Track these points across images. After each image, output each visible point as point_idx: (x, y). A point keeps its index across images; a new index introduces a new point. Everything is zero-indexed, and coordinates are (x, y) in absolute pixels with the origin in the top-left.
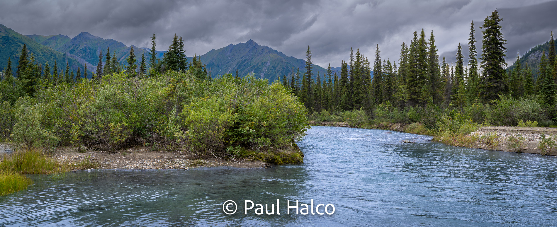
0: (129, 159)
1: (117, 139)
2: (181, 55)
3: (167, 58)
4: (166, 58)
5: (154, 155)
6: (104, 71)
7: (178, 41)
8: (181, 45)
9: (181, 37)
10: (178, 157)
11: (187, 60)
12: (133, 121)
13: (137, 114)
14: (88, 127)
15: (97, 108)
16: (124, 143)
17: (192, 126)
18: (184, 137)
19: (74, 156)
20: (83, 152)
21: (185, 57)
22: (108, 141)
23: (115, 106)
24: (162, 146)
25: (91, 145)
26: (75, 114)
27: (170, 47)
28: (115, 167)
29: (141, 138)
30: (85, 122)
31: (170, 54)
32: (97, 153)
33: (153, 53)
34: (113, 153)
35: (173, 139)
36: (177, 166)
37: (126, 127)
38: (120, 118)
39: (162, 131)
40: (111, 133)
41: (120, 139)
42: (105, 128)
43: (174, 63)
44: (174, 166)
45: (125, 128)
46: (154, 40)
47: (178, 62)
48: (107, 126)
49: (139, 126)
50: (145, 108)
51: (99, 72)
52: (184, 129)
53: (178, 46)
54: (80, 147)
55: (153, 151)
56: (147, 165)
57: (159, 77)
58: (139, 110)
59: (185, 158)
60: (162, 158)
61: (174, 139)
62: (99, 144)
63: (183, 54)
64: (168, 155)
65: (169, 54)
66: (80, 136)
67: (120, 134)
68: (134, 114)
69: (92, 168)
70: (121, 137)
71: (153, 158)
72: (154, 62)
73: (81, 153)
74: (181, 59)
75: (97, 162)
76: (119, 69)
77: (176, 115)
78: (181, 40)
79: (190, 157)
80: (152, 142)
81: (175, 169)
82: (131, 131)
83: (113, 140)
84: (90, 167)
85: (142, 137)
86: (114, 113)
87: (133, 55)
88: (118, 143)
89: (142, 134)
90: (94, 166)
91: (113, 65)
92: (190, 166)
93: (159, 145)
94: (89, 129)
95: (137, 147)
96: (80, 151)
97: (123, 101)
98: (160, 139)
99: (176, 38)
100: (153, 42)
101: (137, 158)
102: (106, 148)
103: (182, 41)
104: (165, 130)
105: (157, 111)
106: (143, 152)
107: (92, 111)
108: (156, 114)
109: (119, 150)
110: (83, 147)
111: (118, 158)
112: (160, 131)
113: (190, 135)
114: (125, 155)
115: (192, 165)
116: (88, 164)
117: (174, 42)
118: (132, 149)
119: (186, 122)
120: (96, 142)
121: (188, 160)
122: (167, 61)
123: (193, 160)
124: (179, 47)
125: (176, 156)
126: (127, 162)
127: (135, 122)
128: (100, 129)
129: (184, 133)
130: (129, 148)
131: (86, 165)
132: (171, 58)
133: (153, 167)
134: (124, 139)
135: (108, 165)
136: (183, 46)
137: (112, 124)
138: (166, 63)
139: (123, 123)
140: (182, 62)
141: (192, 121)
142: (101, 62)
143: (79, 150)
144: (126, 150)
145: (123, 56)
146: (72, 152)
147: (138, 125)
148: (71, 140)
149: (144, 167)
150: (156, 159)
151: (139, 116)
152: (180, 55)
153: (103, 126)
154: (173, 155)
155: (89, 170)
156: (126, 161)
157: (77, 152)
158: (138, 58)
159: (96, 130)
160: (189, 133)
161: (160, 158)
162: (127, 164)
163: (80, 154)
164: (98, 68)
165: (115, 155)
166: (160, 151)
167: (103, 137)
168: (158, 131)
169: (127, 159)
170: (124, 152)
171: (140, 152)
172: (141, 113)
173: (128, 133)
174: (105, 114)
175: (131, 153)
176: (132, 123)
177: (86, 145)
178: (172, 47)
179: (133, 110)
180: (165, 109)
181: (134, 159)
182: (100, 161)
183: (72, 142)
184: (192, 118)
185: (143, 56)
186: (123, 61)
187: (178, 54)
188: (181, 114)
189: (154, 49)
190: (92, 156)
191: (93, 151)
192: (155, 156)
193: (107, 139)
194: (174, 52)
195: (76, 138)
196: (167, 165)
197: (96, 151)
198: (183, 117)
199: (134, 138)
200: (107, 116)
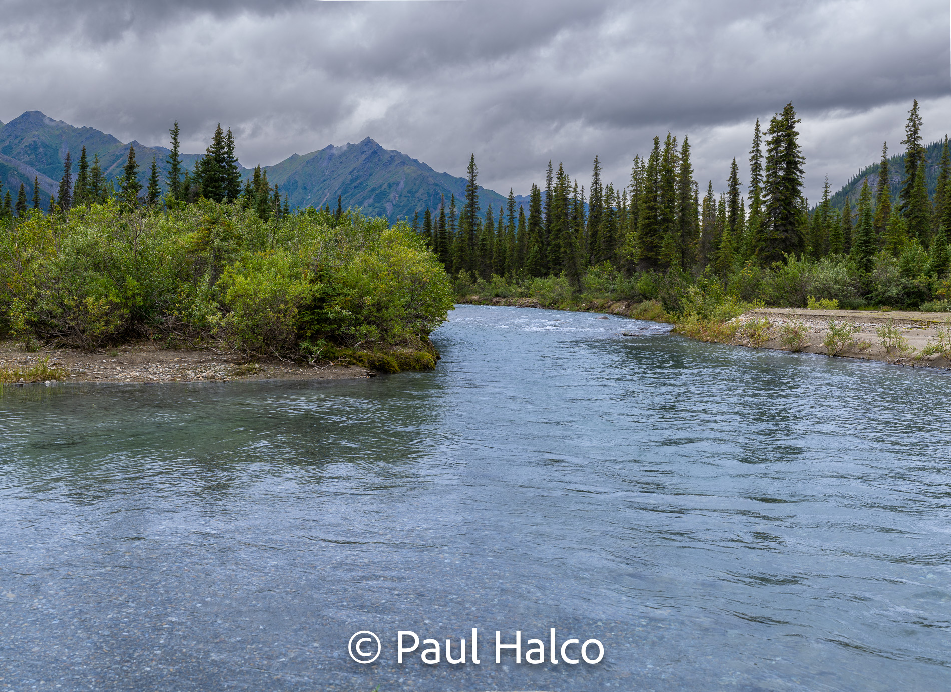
0: (122, 363)
1: (99, 327)
2: (230, 165)
3: (202, 172)
4: (199, 170)
5: (170, 356)
6: (75, 192)
7: (224, 138)
8: (229, 146)
9: (230, 131)
10: (213, 360)
11: (240, 176)
12: (130, 293)
13: (137, 281)
14: (44, 305)
15: (61, 270)
16: (113, 334)
17: (239, 305)
18: (223, 324)
19: (18, 359)
20: (34, 351)
21: (238, 170)
22: (83, 331)
23: (96, 267)
24: (185, 339)
25: (50, 337)
26: (17, 281)
27: (208, 150)
28: (96, 378)
29: (146, 326)
30: (39, 295)
31: (208, 164)
32: (62, 352)
33: (175, 160)
34: (93, 352)
35: (204, 326)
36: (211, 374)
37: (117, 304)
38: (106, 288)
39: (183, 312)
40: (89, 317)
41: (105, 327)
42: (77, 306)
43: (215, 181)
44: (204, 374)
45: (115, 307)
46: (176, 135)
47: (223, 179)
48: (81, 303)
49: (141, 303)
50: (152, 270)
51: (64, 194)
52: (225, 308)
53: (223, 148)
54: (29, 340)
55: (168, 348)
56: (155, 374)
57: (183, 210)
58: (142, 274)
59: (225, 361)
60: (184, 362)
61: (207, 327)
62: (66, 336)
63: (233, 164)
64: (195, 356)
65: (206, 163)
66: (28, 322)
67: (106, 318)
68: (131, 281)
69: (52, 378)
70: (107, 323)
71: (166, 362)
72: (175, 178)
73: (31, 352)
74: (229, 175)
75: (61, 369)
76: (105, 190)
77: (211, 284)
78: (230, 137)
79: (235, 360)
80: (166, 332)
81: (206, 381)
82: (127, 311)
83: (91, 329)
84: (48, 378)
85: (148, 323)
86: (93, 279)
87: (134, 162)
88: (101, 333)
89: (147, 318)
90: (57, 375)
91: (93, 182)
92: (234, 375)
93: (179, 337)
94: (45, 308)
95: (137, 342)
96: (29, 349)
97: (112, 256)
98: (181, 327)
99: (219, 133)
100: (175, 139)
101: (138, 361)
102: (79, 343)
103: (232, 139)
104: (190, 310)
105: (176, 276)
106: (149, 351)
107: (52, 275)
108: (174, 282)
109: (103, 346)
110: (34, 342)
111: (103, 362)
112: (180, 313)
113: (236, 320)
114: (114, 356)
115: (237, 374)
116: (44, 371)
117: (215, 140)
118: (129, 346)
119: (229, 297)
120: (61, 331)
121: (231, 365)
122: (202, 177)
123: (240, 364)
124: (225, 149)
125: (210, 358)
126: (118, 368)
127: (133, 296)
128: (67, 309)
129: (224, 315)
130: (123, 343)
131: (41, 374)
132: (209, 171)
133: (167, 378)
134: (112, 327)
135: (83, 373)
136: (233, 148)
137: (90, 299)
138: (200, 180)
139: (111, 298)
140: (232, 179)
141: (240, 296)
142: (67, 175)
143: (27, 347)
144: (116, 347)
145: (113, 163)
146: (14, 351)
147: (139, 301)
148: (11, 329)
149: (151, 376)
150: (172, 362)
151: (141, 284)
152: (227, 167)
153: (73, 303)
154: (204, 355)
155: (47, 382)
156: (116, 366)
157: (22, 350)
158: (143, 169)
159: (60, 310)
160: (233, 317)
161: (181, 362)
162: (119, 373)
163: (30, 354)
164: (62, 187)
165: (97, 355)
166: (180, 349)
167: (72, 324)
168: (176, 313)
169: (119, 363)
170: (114, 351)
171: (143, 353)
172: (145, 279)
173: (121, 317)
174: (76, 281)
175: (126, 353)
176: (127, 298)
177: (40, 338)
178: (212, 149)
179: (130, 274)
180: (191, 272)
181: (133, 363)
182: (68, 366)
183: (12, 332)
184: (239, 290)
185: (154, 166)
186: (114, 173)
187: (224, 164)
188: (220, 281)
189: (175, 154)
190: (52, 357)
191: (55, 349)
192: (172, 357)
193: (81, 328)
194: (216, 159)
195: (20, 324)
196: (192, 372)
197: (59, 348)
198: (223, 287)
199: (133, 325)
200: (81, 285)
